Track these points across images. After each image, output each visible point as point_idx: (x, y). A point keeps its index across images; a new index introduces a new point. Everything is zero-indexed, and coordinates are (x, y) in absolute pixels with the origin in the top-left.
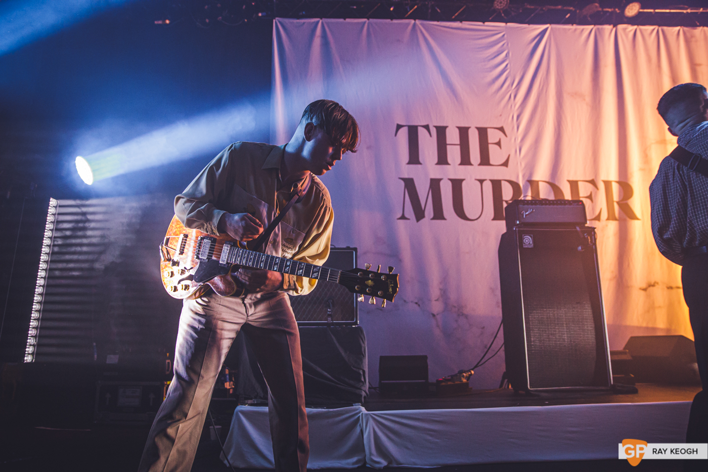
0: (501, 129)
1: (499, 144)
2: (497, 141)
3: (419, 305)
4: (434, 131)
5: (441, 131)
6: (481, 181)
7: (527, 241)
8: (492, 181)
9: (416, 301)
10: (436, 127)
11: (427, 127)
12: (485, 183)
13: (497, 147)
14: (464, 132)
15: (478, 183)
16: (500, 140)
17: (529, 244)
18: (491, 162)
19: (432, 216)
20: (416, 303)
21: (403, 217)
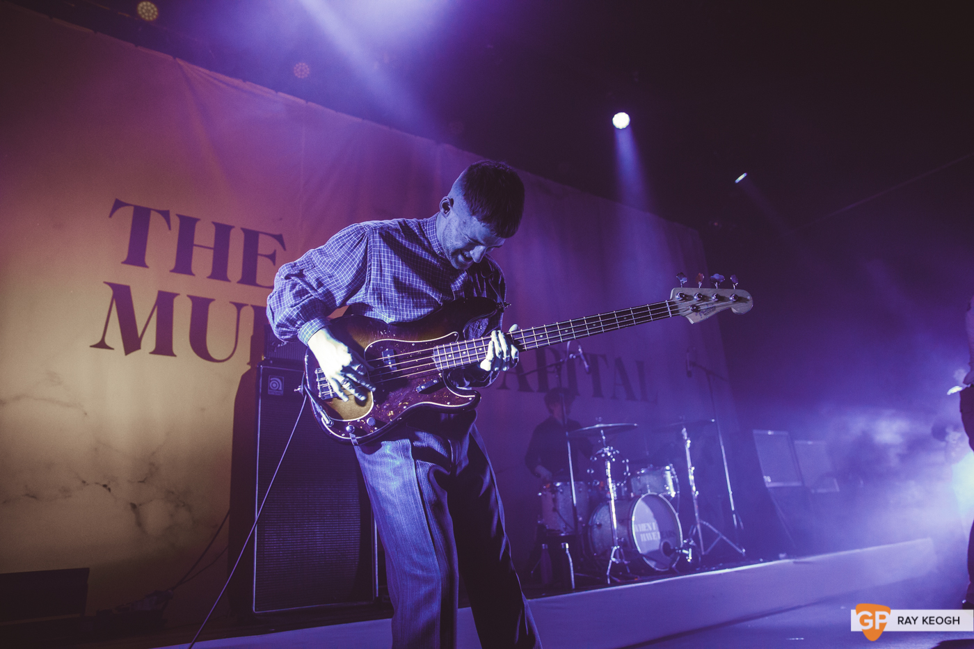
0: (279, 238)
1: (272, 257)
2: (270, 252)
3: (109, 489)
4: (175, 222)
5: (188, 225)
6: (239, 306)
7: (274, 385)
8: (255, 307)
9: (105, 482)
10: (179, 216)
11: (166, 215)
12: (244, 310)
13: (269, 261)
14: (221, 232)
15: (234, 309)
16: (275, 251)
17: (277, 390)
18: (258, 281)
19: (153, 347)
20: (105, 486)
21: (102, 345)
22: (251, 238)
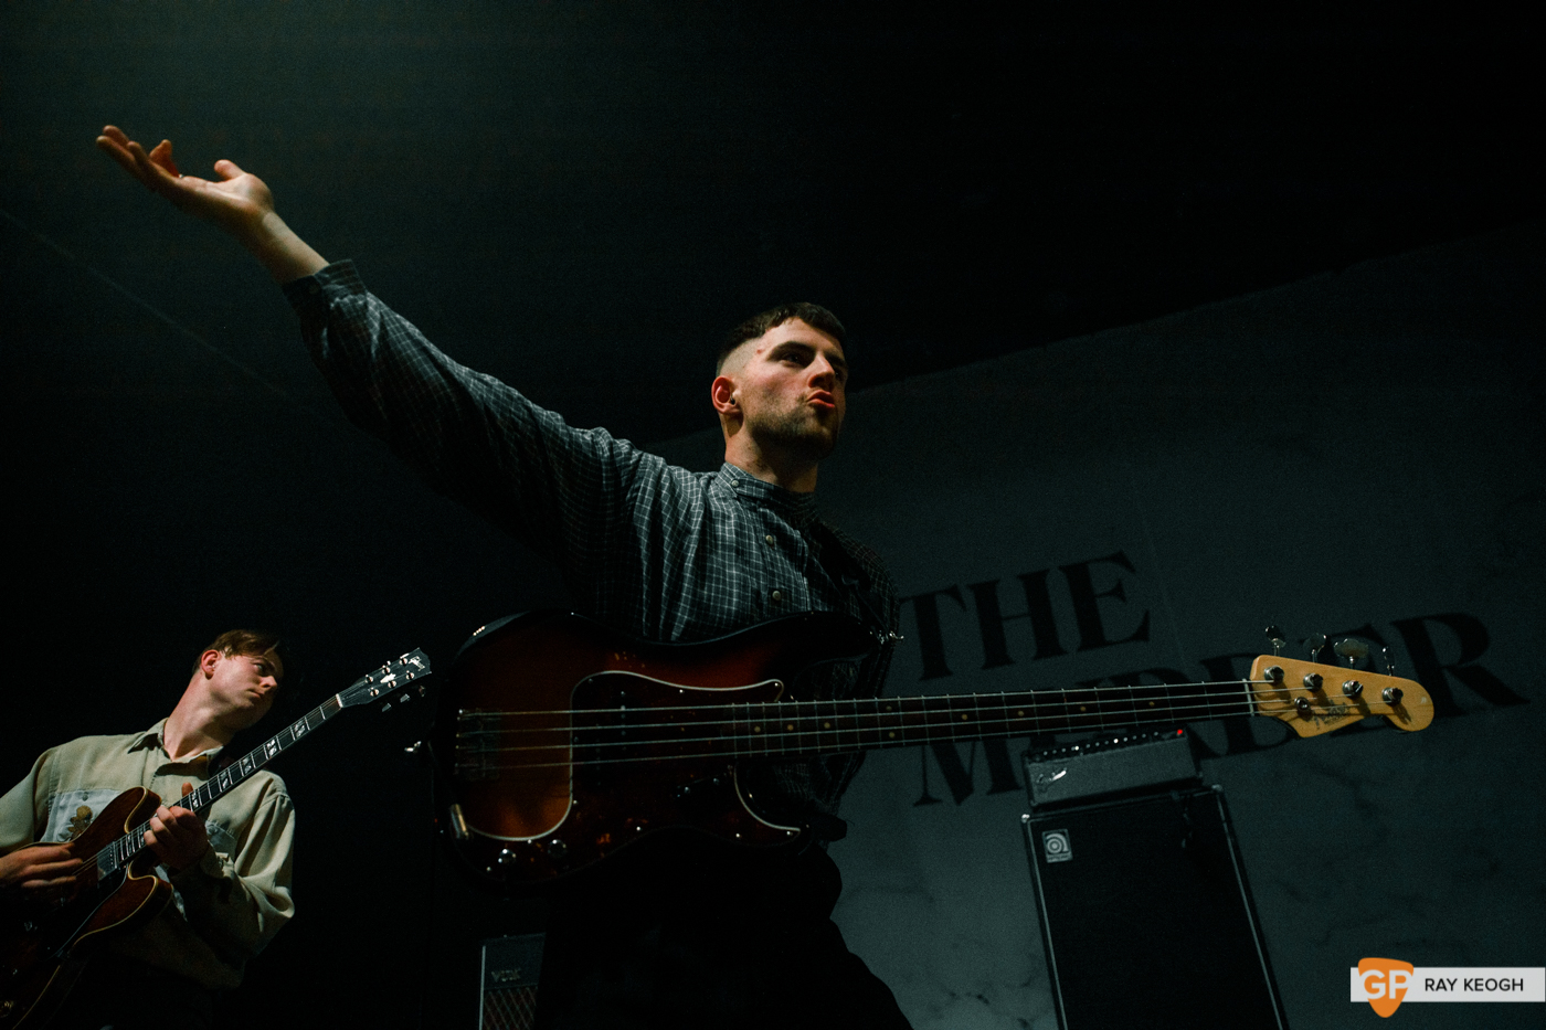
0: (1119, 559)
1: (1118, 592)
2: (1112, 586)
3: (987, 1002)
4: (969, 598)
5: (986, 594)
7: (1055, 846)
9: (979, 992)
10: (973, 587)
11: (953, 592)
13: (1115, 600)
14: (1035, 585)
16: (1119, 581)
17: (1061, 852)
18: (1109, 637)
19: (988, 785)
20: (979, 997)
21: (926, 800)
22: (1078, 576)
